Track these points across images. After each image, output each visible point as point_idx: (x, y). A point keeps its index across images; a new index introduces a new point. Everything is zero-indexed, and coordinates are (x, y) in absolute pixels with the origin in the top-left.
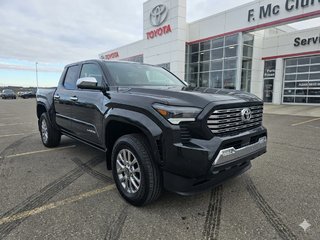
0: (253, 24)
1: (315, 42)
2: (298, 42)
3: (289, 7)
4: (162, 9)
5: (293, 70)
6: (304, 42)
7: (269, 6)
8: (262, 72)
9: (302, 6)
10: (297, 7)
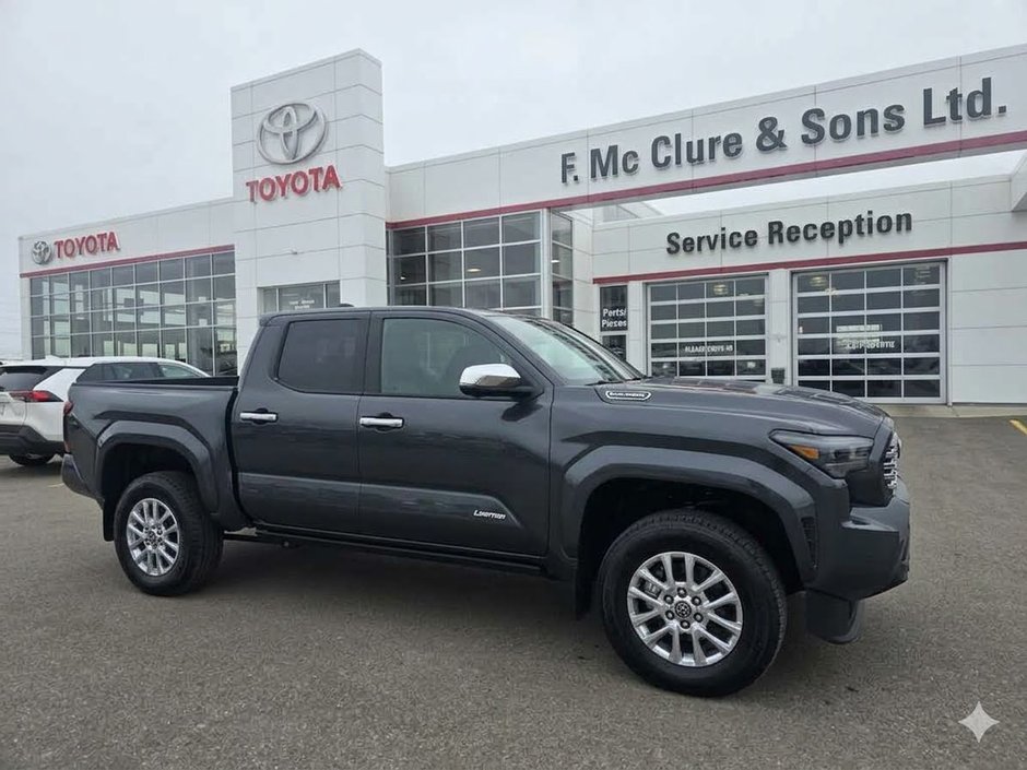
0: (573, 191)
1: (712, 247)
2: (676, 245)
3: (661, 160)
4: (306, 116)
5: (669, 312)
6: (689, 245)
7: (613, 150)
8: (597, 316)
9: (690, 159)
10: (678, 162)
